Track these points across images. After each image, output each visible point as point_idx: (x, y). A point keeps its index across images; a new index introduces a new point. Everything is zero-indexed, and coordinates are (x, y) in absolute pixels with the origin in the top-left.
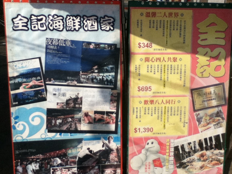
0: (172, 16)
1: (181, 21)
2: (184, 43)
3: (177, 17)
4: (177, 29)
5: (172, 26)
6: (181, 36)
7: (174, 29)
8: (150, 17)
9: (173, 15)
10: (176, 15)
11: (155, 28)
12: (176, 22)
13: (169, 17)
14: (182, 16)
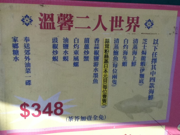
0: (120, 26)
1: (145, 40)
2: (150, 98)
3: (134, 30)
4: (133, 64)
5: (120, 56)
6: (144, 81)
7: (124, 64)
8: (54, 28)
9: (124, 24)
10: (133, 25)
11: (71, 61)
12: (131, 45)
13: (112, 30)
14: (149, 28)
